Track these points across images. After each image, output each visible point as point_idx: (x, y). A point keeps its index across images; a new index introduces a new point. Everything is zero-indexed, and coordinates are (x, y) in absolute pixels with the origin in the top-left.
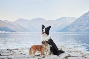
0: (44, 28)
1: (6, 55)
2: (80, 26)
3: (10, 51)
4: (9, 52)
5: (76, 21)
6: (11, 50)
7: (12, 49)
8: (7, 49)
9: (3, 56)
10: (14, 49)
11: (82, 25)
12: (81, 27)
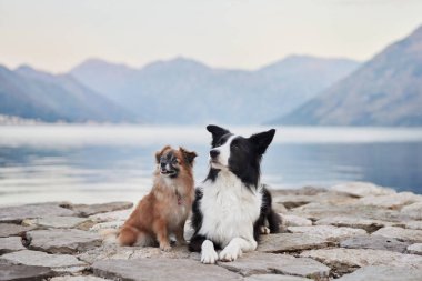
0: (223, 142)
1: (66, 244)
2: (373, 98)
3: (83, 215)
4: (78, 227)
5: (356, 74)
6: (85, 210)
7: (94, 207)
8: (63, 206)
9: (49, 251)
10: (105, 205)
11: (382, 95)
12: (379, 104)
